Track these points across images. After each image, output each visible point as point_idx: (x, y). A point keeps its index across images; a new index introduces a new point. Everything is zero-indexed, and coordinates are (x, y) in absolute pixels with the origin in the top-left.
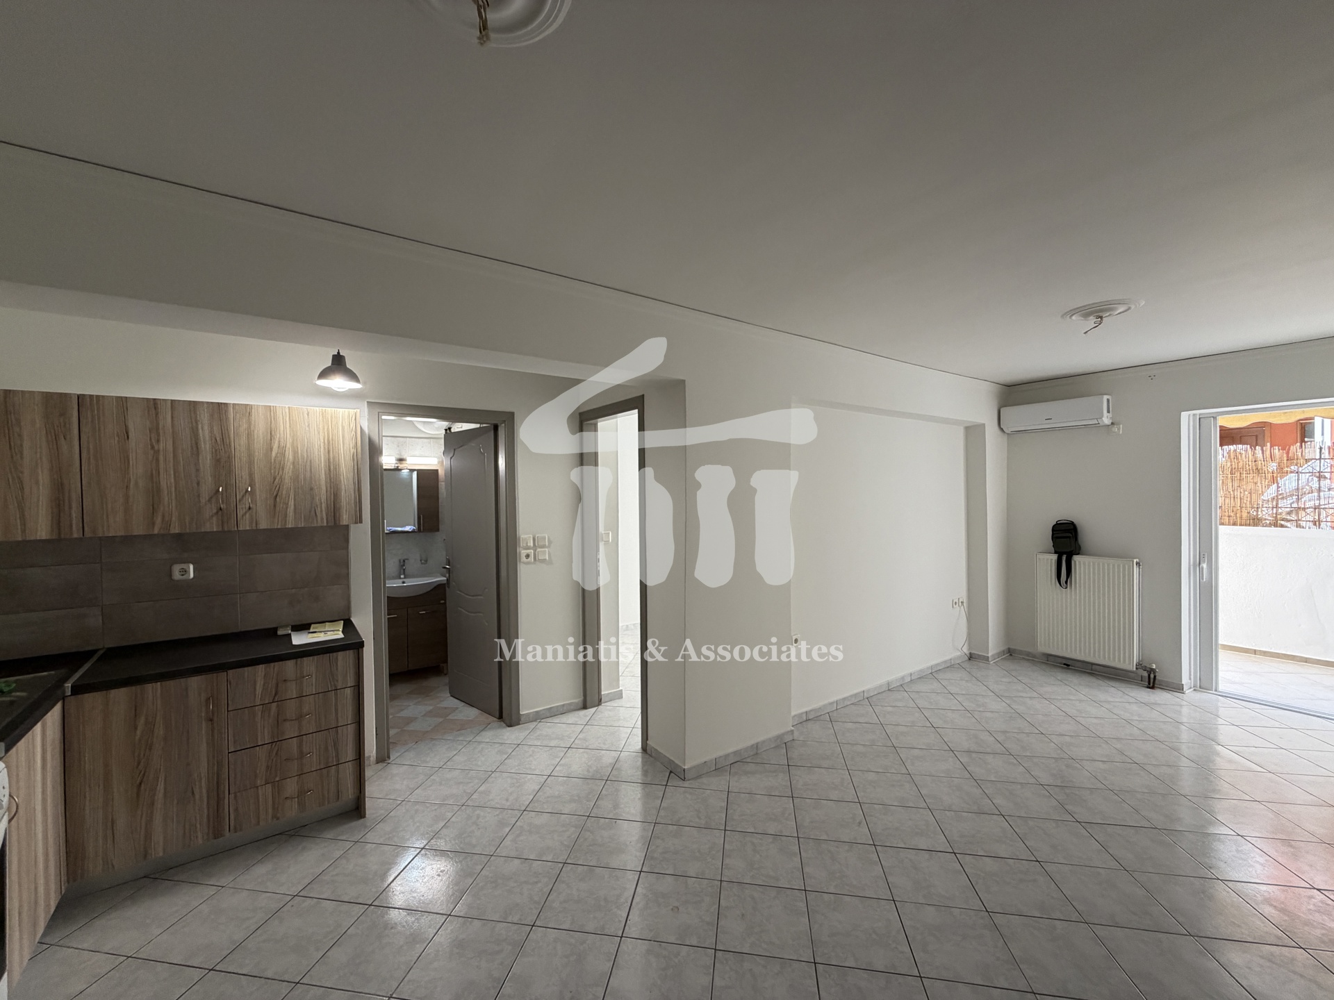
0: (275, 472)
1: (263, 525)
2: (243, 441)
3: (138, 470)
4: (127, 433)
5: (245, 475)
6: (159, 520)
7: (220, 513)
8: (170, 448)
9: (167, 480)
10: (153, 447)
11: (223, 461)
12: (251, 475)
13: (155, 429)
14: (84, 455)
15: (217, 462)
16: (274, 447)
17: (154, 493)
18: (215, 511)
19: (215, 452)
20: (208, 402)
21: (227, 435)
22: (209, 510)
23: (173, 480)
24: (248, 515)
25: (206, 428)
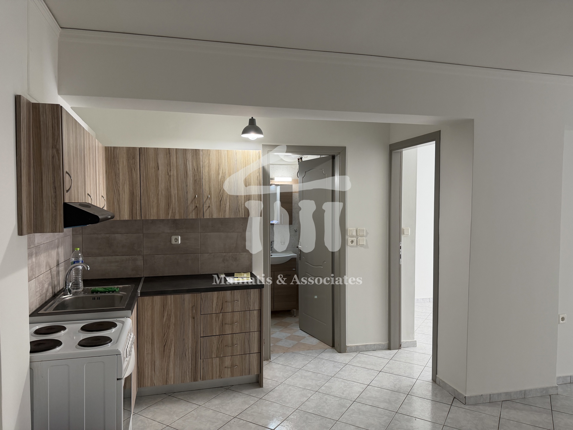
0: (220, 187)
1: (215, 216)
2: (207, 169)
3: (162, 186)
4: (158, 167)
5: (207, 189)
6: (170, 212)
7: (196, 209)
8: (175, 174)
9: (174, 192)
10: (168, 174)
11: (198, 181)
12: (210, 188)
13: (169, 164)
14: (142, 178)
15: (195, 181)
16: (220, 173)
17: (169, 197)
18: (194, 208)
19: (194, 176)
20: (191, 149)
21: (199, 166)
22: (191, 207)
23: (176, 191)
24: (208, 210)
25: (190, 163)
